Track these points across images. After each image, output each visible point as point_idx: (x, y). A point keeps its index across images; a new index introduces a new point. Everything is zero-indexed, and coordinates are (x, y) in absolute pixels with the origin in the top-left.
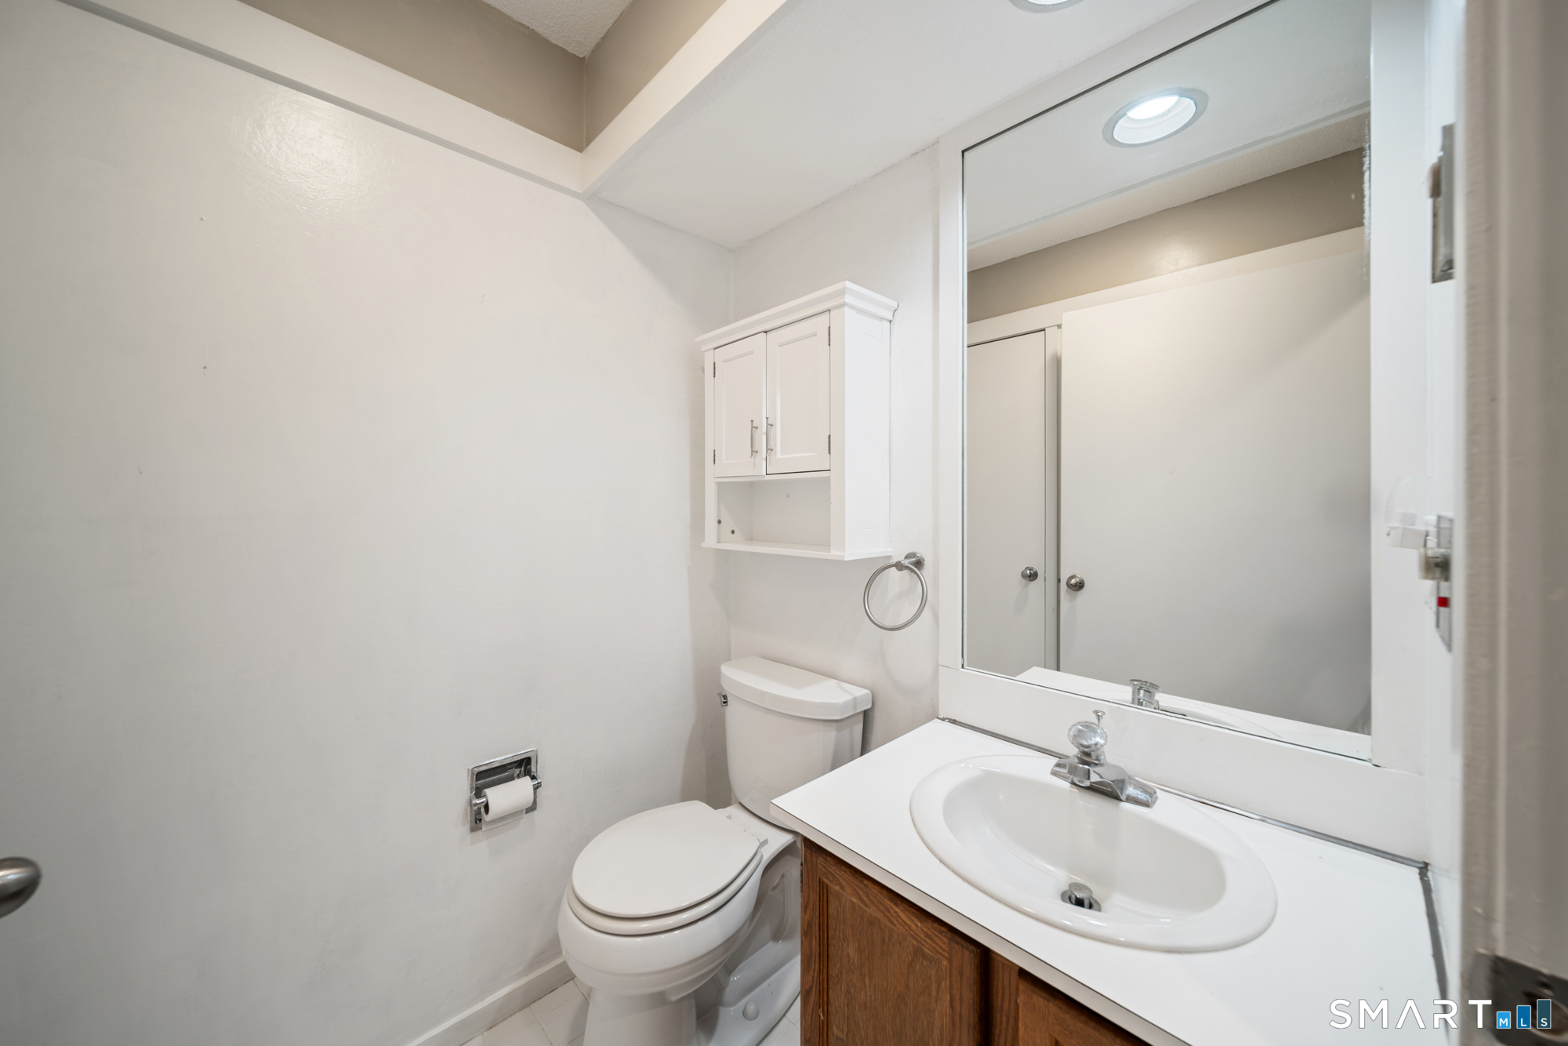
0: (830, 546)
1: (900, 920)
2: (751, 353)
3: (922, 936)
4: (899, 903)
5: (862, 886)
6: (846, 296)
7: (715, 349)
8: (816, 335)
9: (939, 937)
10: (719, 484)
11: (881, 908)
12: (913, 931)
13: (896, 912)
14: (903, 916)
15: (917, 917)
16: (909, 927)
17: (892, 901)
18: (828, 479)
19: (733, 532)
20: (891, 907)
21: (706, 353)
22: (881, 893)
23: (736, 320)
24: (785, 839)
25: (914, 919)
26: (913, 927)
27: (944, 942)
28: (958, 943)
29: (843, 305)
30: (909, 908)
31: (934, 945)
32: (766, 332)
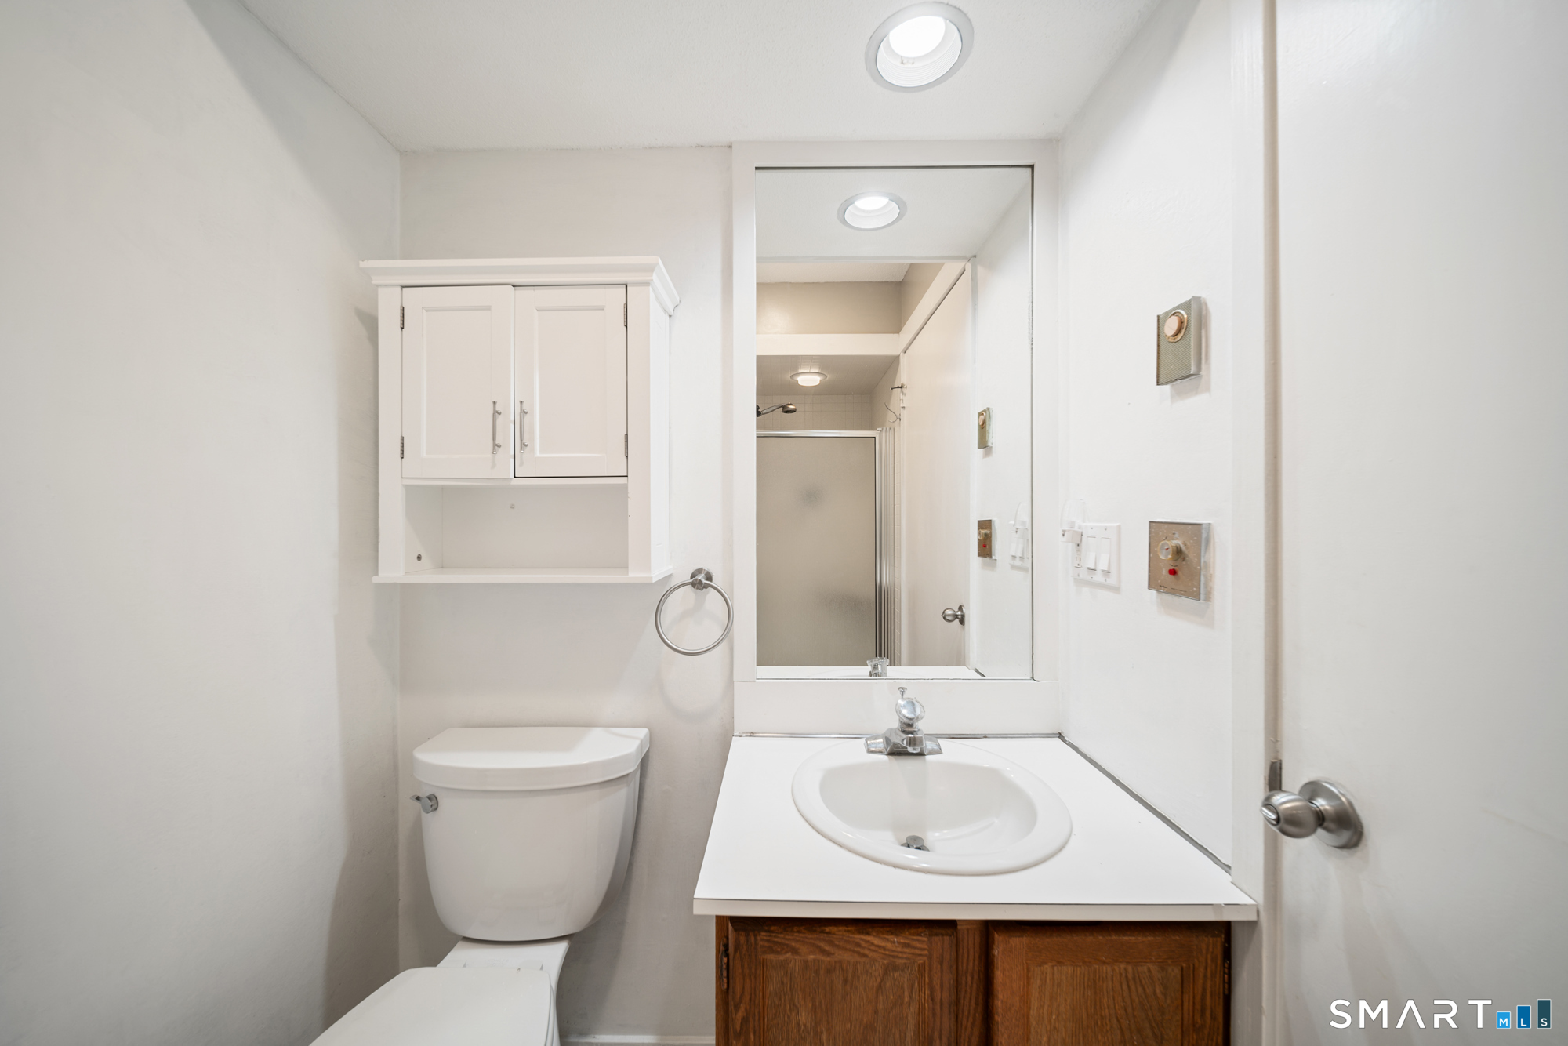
0: (627, 567)
1: (873, 948)
2: (488, 308)
3: (899, 949)
4: (870, 930)
5: (823, 936)
6: (654, 274)
7: (403, 287)
8: (603, 309)
9: (918, 940)
10: (407, 487)
11: (848, 947)
12: (889, 950)
13: (868, 942)
14: (876, 941)
15: (892, 934)
16: (884, 949)
17: (860, 933)
18: (625, 487)
19: (419, 558)
20: (862, 939)
21: (380, 289)
22: (848, 931)
23: (406, 256)
24: (561, 948)
25: (887, 937)
26: (889, 945)
27: (924, 941)
28: (937, 935)
29: (647, 284)
30: (882, 930)
31: (913, 951)
32: (514, 286)
